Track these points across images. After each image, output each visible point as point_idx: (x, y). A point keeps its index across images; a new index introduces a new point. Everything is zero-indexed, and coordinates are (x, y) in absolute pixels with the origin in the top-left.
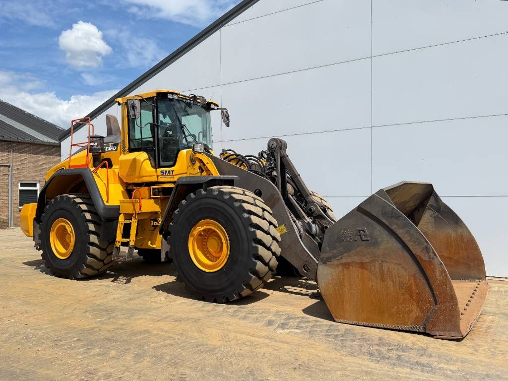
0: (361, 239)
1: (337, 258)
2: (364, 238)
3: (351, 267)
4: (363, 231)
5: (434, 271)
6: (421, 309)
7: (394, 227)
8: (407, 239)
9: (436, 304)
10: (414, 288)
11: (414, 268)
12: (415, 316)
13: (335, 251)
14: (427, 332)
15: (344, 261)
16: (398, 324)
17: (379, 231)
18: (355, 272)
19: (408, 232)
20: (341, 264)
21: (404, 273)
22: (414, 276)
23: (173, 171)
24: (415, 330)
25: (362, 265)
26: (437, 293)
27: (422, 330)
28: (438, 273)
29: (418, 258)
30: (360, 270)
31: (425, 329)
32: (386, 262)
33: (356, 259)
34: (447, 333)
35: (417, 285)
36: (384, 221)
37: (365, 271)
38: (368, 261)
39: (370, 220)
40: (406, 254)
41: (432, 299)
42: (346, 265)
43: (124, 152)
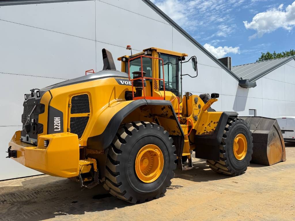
1: (270, 143)
8: (280, 134)
29: (281, 139)
36: (277, 129)
38: (275, 142)
43: (156, 88)
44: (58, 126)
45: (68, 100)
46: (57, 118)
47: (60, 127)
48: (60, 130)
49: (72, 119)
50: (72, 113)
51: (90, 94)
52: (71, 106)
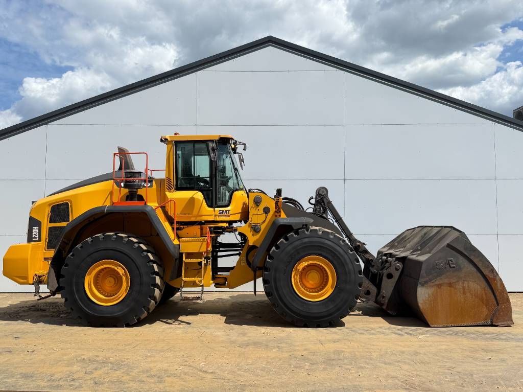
0: (450, 266)
1: (432, 281)
2: (452, 266)
3: (442, 287)
4: (452, 261)
5: (496, 284)
6: (489, 310)
7: (472, 258)
8: (480, 265)
9: (498, 305)
10: (484, 296)
11: (484, 284)
12: (485, 314)
13: (431, 276)
14: (494, 324)
15: (437, 283)
16: (474, 322)
17: (462, 261)
18: (445, 289)
19: (480, 260)
20: (436, 285)
21: (479, 287)
22: (484, 289)
23: (229, 211)
24: (486, 324)
25: (450, 285)
26: (498, 298)
27: (490, 323)
28: (499, 285)
29: (487, 277)
30: (449, 288)
31: (492, 322)
32: (467, 281)
33: (446, 281)
34: (505, 323)
35: (486, 294)
36: (466, 253)
37: (452, 289)
38: (454, 281)
39: (455, 253)
40: (479, 274)
41: (495, 303)
42: (439, 286)
43: (170, 189)
44: (36, 235)
45: (48, 210)
46: (35, 227)
47: (38, 236)
48: (37, 239)
49: (50, 228)
50: (50, 222)
51: (71, 202)
52: (50, 215)
